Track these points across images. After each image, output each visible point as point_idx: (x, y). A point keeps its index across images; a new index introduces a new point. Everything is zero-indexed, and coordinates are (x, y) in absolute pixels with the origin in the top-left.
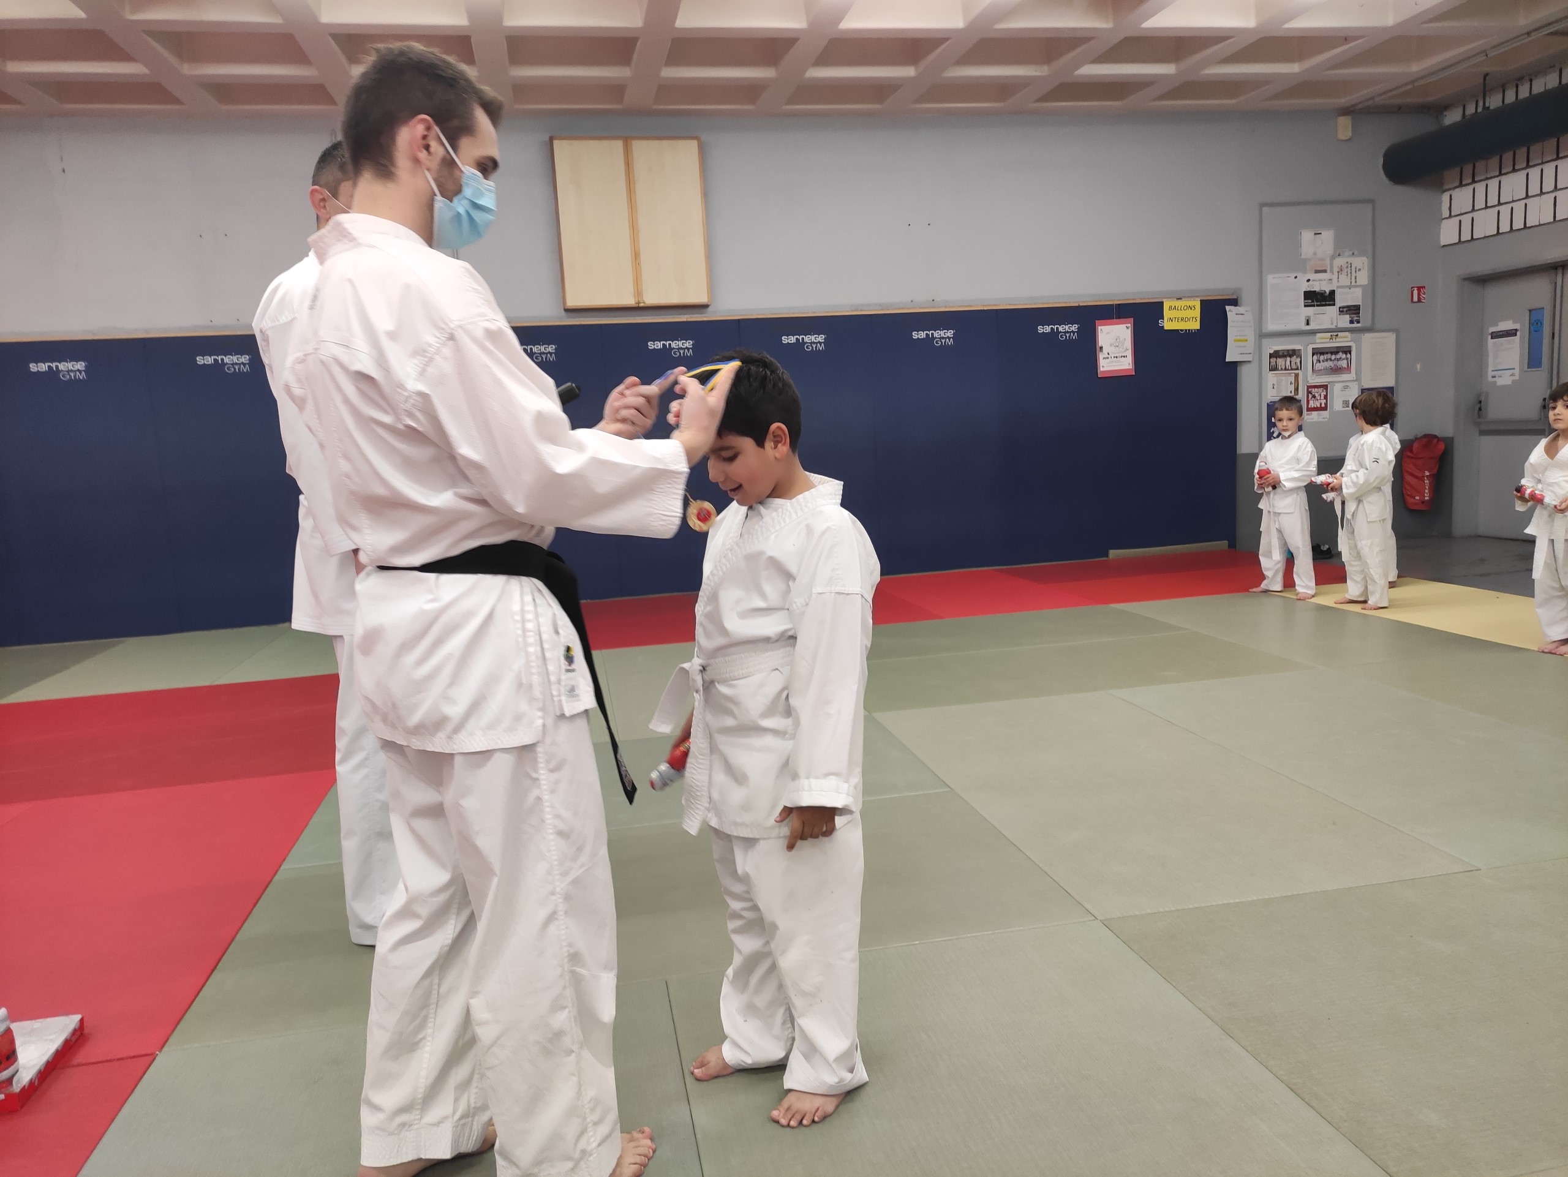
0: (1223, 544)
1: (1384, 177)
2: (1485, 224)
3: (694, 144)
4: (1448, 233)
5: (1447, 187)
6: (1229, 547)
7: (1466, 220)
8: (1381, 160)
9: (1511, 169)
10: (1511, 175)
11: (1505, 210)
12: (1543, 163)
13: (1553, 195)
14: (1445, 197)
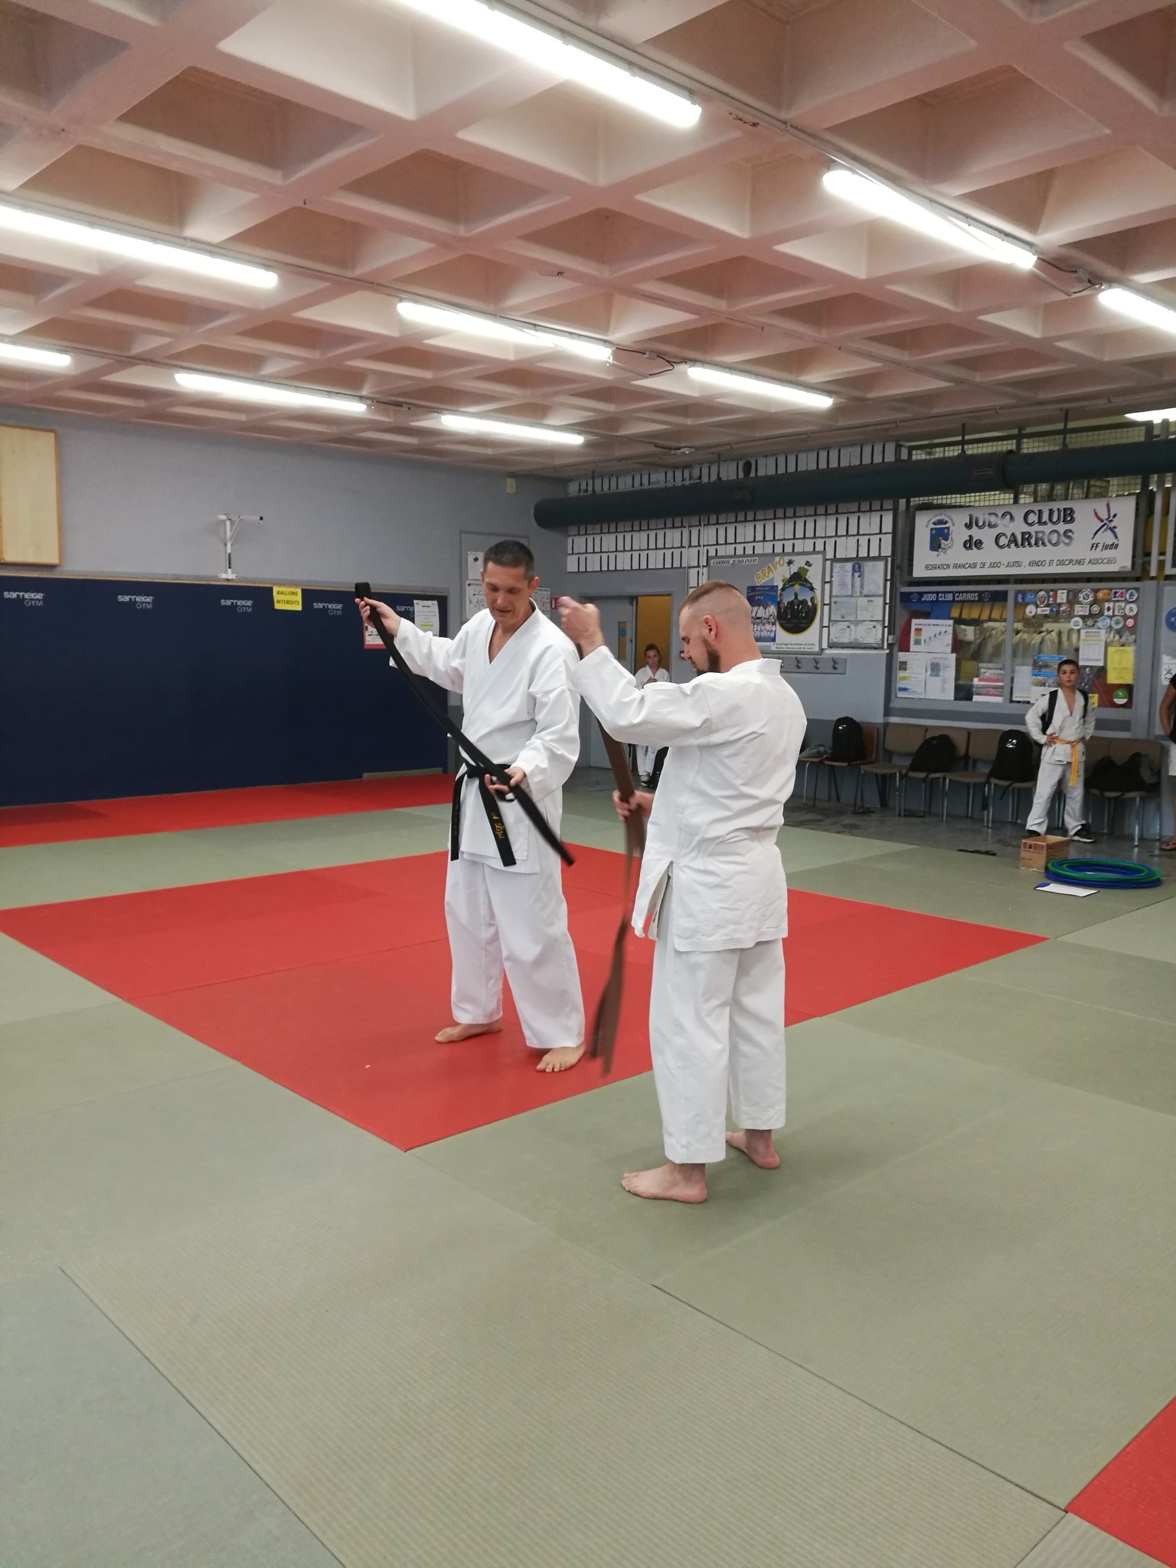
0: (439, 770)
1: (535, 524)
2: (594, 565)
3: (52, 435)
4: (572, 565)
5: (570, 533)
6: (443, 772)
7: (583, 557)
8: (532, 511)
9: (607, 531)
10: (607, 535)
11: (605, 556)
12: (625, 532)
13: (630, 553)
14: (570, 540)
